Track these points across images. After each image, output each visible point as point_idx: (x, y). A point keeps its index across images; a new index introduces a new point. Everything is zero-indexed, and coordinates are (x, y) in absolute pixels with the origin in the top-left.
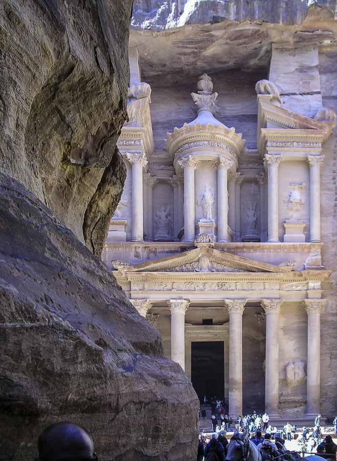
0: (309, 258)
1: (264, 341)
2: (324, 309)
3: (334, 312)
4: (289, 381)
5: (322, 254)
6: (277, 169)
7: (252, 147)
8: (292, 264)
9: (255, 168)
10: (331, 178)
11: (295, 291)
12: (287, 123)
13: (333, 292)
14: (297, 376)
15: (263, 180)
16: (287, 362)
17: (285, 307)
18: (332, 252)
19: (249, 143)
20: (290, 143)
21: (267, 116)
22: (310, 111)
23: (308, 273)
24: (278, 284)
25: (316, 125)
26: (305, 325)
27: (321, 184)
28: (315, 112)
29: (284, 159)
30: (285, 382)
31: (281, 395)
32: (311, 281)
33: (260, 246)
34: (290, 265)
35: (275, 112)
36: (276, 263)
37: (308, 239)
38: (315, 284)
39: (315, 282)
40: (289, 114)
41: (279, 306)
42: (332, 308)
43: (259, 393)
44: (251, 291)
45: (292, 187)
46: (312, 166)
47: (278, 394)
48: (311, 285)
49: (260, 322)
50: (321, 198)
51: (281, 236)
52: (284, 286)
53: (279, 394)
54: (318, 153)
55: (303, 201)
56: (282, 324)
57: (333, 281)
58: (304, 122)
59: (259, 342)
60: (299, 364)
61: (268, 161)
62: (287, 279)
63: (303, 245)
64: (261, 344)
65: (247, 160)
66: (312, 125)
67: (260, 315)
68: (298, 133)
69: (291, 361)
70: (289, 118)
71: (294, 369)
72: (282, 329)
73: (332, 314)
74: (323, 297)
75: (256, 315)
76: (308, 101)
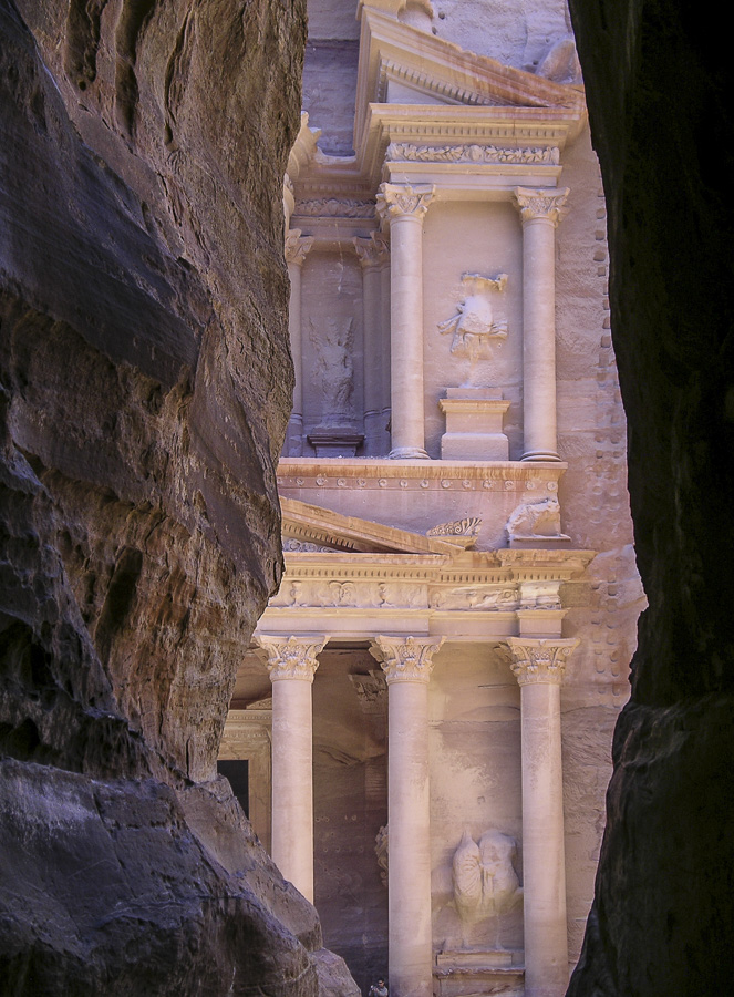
0: (521, 509)
1: (381, 763)
2: (570, 667)
3: (604, 678)
4: (464, 901)
5: (563, 495)
6: (419, 230)
7: (339, 147)
8: (470, 530)
9: (346, 215)
10: (591, 255)
11: (477, 610)
12: (451, 86)
13: (599, 615)
14: (489, 884)
15: (374, 252)
16: (455, 838)
17: (449, 659)
18: (595, 489)
19: (328, 134)
20: (459, 149)
21: (390, 63)
22: (524, 43)
23: (519, 558)
24: (425, 588)
25: (542, 94)
26: (510, 718)
27: (559, 275)
28: (539, 50)
29: (439, 197)
30: (449, 904)
31: (439, 949)
32: (528, 581)
33: (366, 471)
34: (461, 534)
35: (416, 52)
36: (419, 525)
37: (517, 449)
38: (542, 591)
39: (541, 585)
40: (460, 59)
41: (428, 655)
42: (595, 664)
43: (365, 940)
44: (339, 611)
45: (465, 285)
46: (530, 220)
47: (430, 947)
48: (529, 592)
49: (363, 699)
50: (557, 320)
51: (430, 437)
52: (444, 594)
53: (434, 946)
54: (551, 182)
55: (502, 330)
56: (437, 715)
57: (597, 580)
58: (505, 83)
59: (361, 765)
60: (497, 846)
61: (389, 205)
62: (452, 574)
63: (501, 468)
64: (369, 770)
65: (322, 188)
66: (532, 94)
67: (363, 678)
68: (487, 118)
69: (469, 834)
70: (460, 70)
71: (480, 860)
72: (436, 727)
73: (597, 683)
74: (567, 631)
75: (351, 677)
76: (519, 11)
